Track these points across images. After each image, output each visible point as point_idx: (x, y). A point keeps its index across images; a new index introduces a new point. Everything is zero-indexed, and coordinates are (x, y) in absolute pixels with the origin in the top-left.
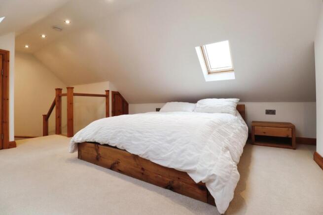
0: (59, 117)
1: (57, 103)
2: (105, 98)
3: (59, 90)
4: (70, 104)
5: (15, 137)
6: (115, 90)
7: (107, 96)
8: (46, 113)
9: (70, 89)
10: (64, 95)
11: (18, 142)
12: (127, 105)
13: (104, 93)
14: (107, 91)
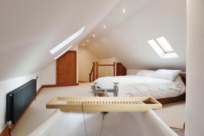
0: (94, 75)
1: (93, 70)
2: (113, 66)
3: (94, 63)
4: (97, 69)
5: (79, 81)
6: (118, 62)
7: (114, 65)
8: (90, 73)
9: (97, 63)
10: (95, 65)
11: (79, 83)
12: (126, 70)
13: (113, 64)
14: (114, 63)
